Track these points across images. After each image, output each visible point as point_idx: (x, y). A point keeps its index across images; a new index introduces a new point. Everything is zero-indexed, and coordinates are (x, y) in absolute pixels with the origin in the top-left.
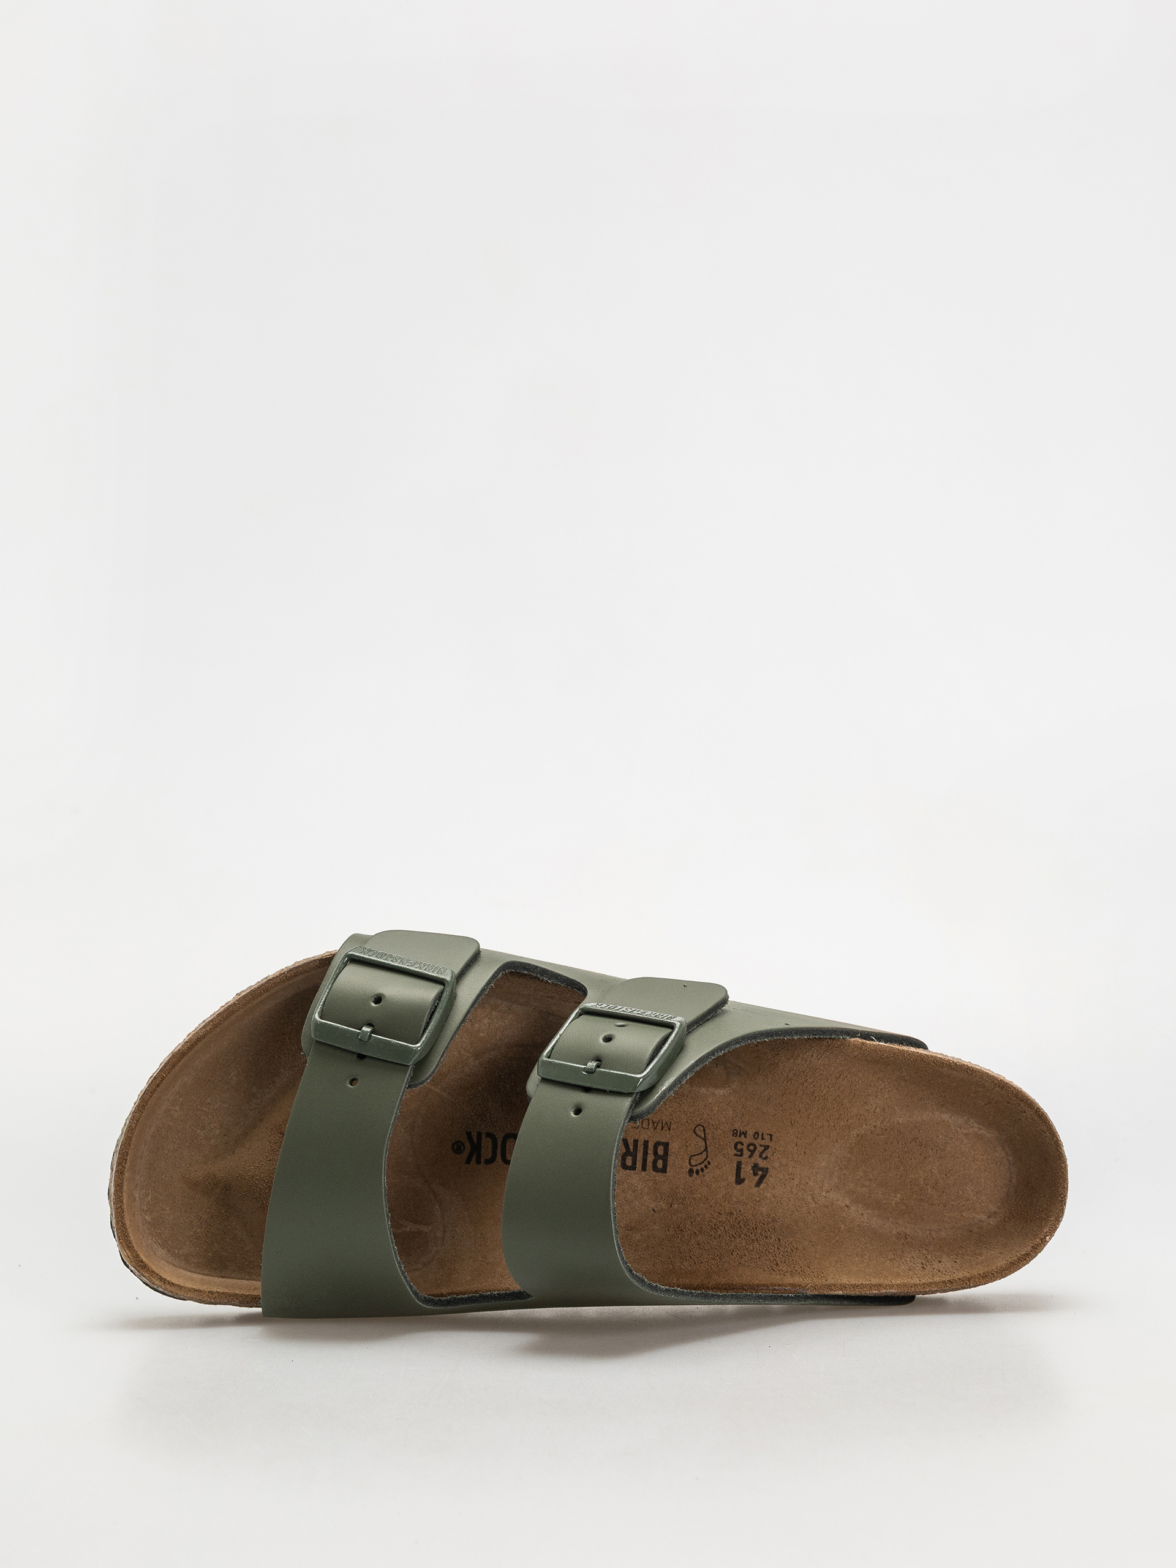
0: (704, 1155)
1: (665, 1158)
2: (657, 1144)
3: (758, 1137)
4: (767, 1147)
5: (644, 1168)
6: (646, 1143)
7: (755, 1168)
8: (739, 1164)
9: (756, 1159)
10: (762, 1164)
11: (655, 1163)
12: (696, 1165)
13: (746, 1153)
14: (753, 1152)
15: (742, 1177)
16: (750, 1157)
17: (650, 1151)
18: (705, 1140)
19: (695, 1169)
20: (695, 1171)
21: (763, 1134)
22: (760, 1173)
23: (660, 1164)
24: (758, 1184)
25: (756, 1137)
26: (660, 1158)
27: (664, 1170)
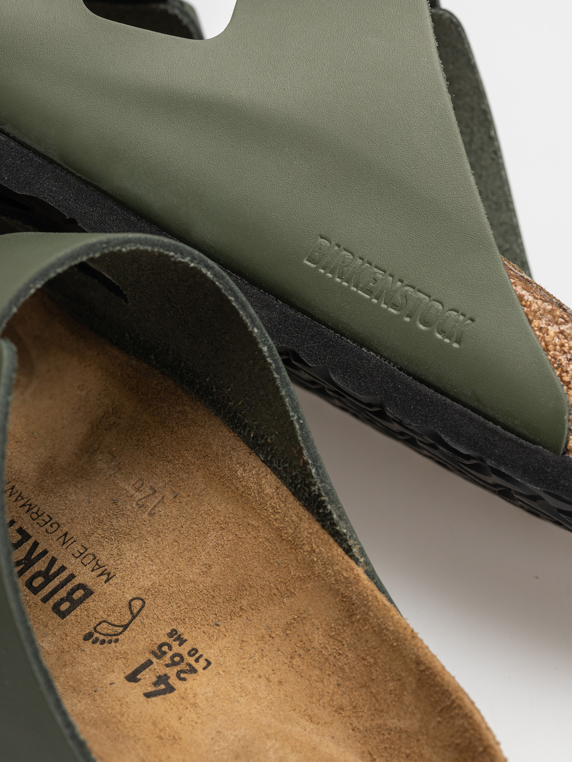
0: (120, 629)
1: (75, 604)
2: (81, 586)
3: (194, 655)
4: (193, 670)
5: (45, 600)
6: (72, 576)
7: (162, 679)
8: (149, 663)
9: (172, 672)
10: (173, 681)
11: (62, 600)
12: (100, 633)
13: (167, 659)
14: (174, 664)
15: (139, 677)
16: (167, 666)
17: (70, 586)
18: (134, 617)
19: (96, 635)
20: (94, 637)
21: (201, 656)
22: (163, 687)
23: (65, 606)
24: (148, 695)
25: (194, 652)
26: (70, 602)
27: (63, 615)
